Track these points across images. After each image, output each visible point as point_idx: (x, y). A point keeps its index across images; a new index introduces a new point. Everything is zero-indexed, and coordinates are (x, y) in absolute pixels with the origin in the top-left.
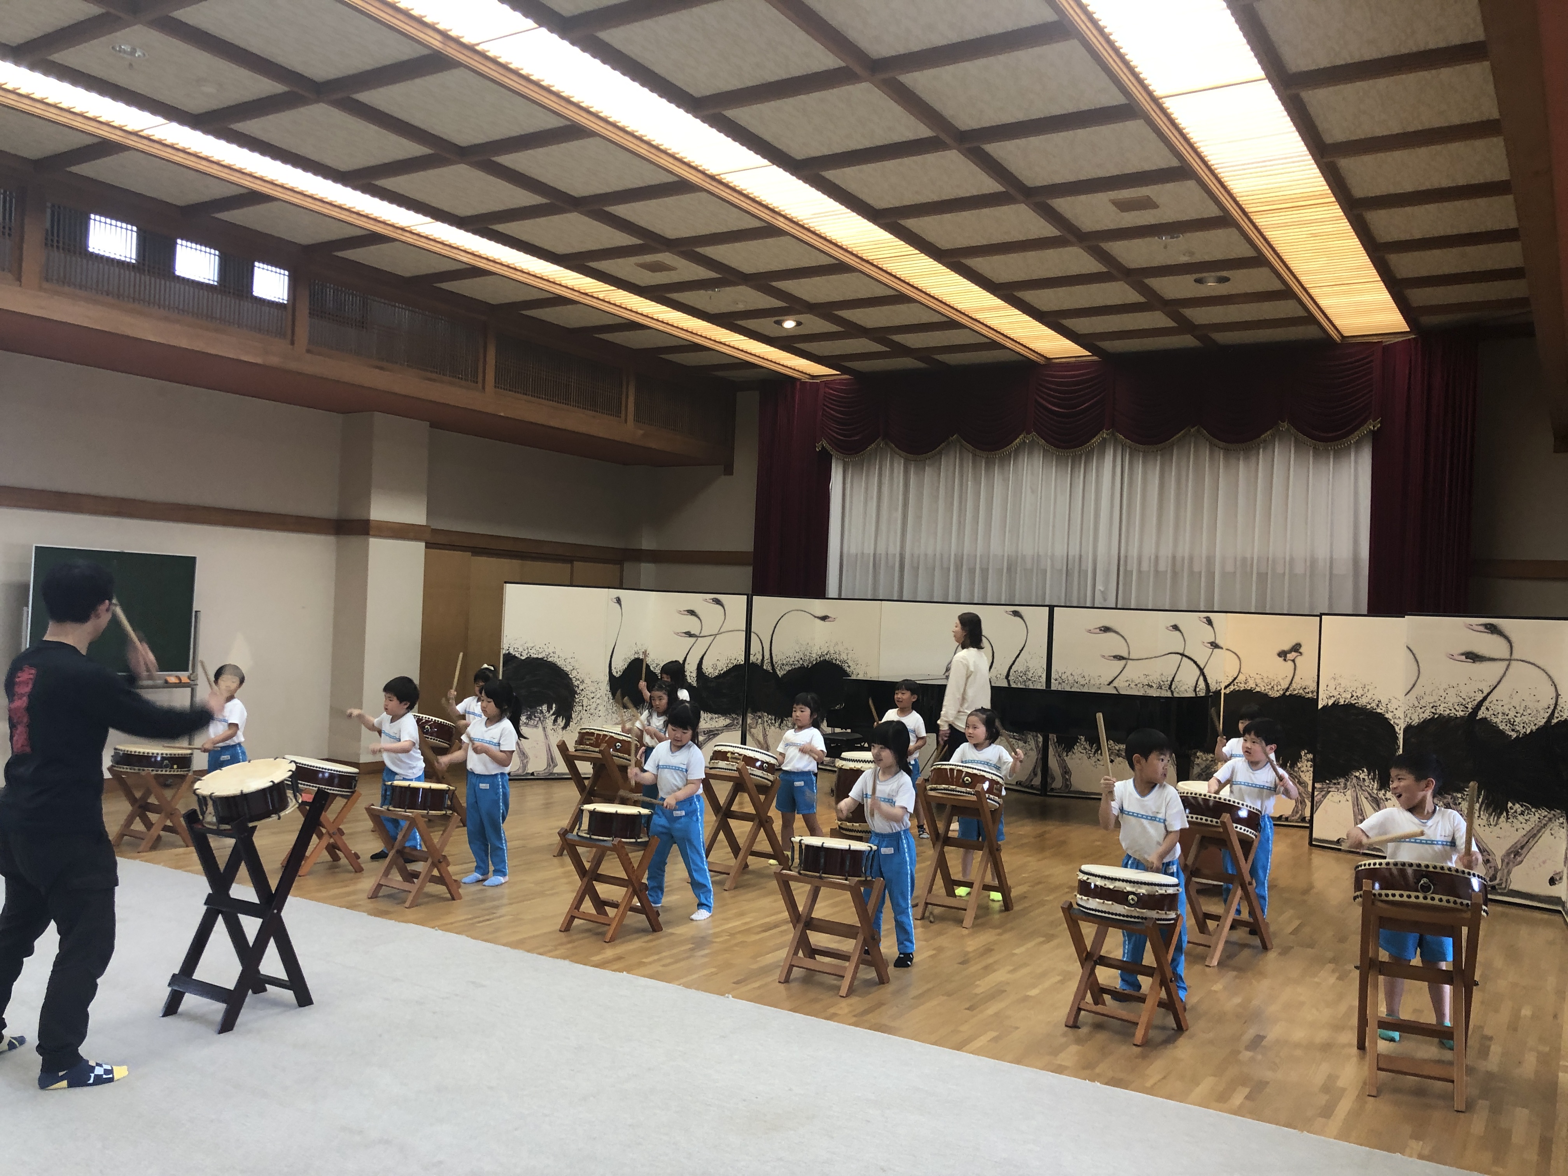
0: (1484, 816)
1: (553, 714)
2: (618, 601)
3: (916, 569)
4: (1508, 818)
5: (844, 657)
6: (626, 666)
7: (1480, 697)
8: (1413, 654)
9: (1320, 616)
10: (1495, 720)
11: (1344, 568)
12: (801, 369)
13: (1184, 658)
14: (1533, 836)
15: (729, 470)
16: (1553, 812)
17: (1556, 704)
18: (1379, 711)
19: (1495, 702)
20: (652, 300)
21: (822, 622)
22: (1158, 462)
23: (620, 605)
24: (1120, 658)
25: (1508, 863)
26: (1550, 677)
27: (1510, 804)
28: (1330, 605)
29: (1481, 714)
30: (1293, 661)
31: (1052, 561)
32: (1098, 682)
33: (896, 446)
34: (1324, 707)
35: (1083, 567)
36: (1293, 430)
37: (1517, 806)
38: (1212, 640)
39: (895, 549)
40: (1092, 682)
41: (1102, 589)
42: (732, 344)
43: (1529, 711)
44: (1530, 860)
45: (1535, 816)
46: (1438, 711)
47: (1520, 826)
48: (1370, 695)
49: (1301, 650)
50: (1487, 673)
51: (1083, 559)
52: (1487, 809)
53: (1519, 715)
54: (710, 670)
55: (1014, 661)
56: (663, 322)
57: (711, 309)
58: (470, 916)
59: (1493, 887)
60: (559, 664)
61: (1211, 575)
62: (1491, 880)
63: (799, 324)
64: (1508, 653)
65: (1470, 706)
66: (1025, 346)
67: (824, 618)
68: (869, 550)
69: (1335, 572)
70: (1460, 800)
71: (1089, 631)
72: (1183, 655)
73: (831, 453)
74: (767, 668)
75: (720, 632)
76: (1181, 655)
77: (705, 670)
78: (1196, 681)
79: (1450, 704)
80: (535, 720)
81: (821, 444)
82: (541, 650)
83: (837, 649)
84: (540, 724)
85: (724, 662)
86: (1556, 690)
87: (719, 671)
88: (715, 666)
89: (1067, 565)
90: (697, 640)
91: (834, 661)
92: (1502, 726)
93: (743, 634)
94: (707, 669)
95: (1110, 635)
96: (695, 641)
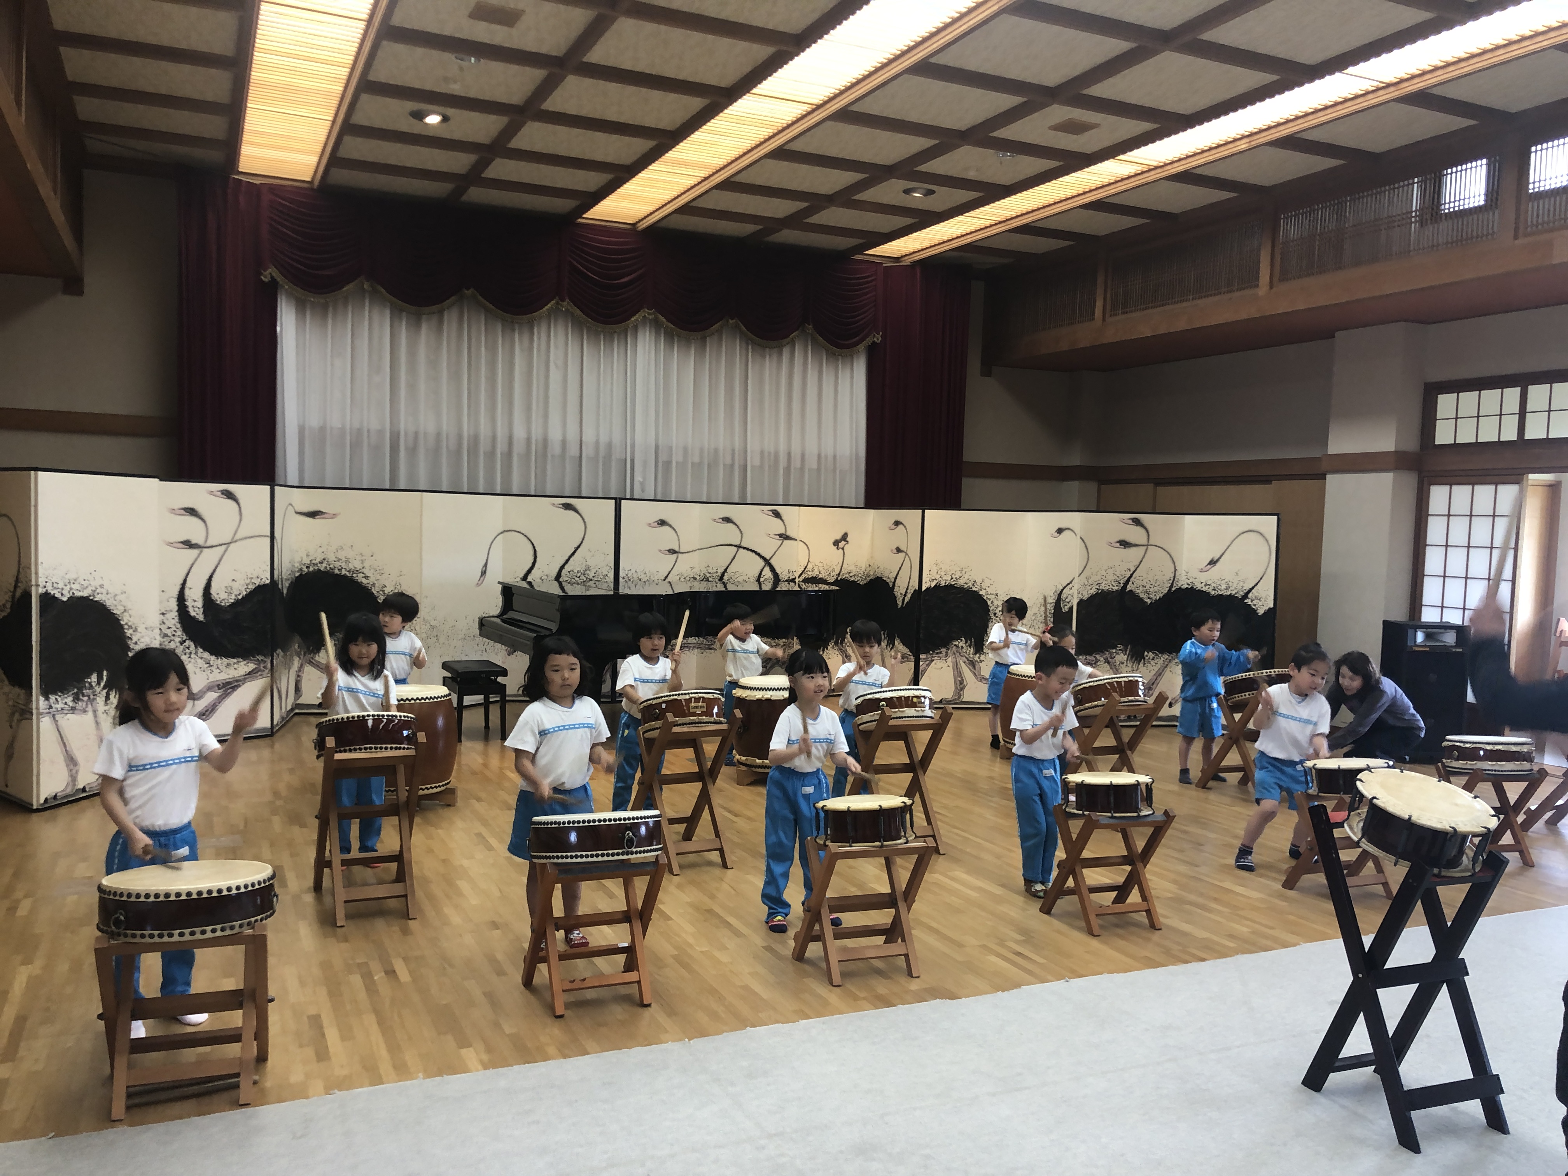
0: (1130, 665)
1: (104, 688)
4: (1144, 664)
7: (1128, 575)
8: (1085, 543)
10: (1138, 591)
11: (846, 463)
13: (741, 550)
14: (1159, 674)
17: (1174, 577)
18: (974, 589)
19: (1137, 578)
24: (672, 552)
26: (1172, 556)
27: (1146, 653)
29: (1129, 588)
32: (656, 578)
34: (927, 589)
36: (816, 334)
37: (1151, 653)
38: (782, 531)
41: (641, 481)
43: (1158, 583)
46: (1101, 588)
47: (1153, 668)
48: (966, 576)
49: (848, 539)
50: (1133, 556)
52: (1131, 657)
53: (1152, 586)
54: (222, 595)
55: (568, 561)
63: (445, 121)
64: (1146, 538)
65: (1122, 582)
67: (314, 514)
71: (649, 525)
72: (739, 547)
73: (283, 287)
74: (280, 586)
75: (235, 539)
76: (736, 546)
77: (216, 596)
78: (760, 573)
79: (1109, 581)
80: (83, 700)
81: (270, 273)
82: (86, 583)
83: (342, 555)
84: (90, 706)
85: (242, 582)
86: (1175, 567)
87: (236, 596)
88: (229, 589)
89: (602, 453)
90: (201, 552)
91: (337, 571)
92: (1142, 596)
93: (268, 540)
94: (218, 594)
95: (666, 528)
96: (199, 554)
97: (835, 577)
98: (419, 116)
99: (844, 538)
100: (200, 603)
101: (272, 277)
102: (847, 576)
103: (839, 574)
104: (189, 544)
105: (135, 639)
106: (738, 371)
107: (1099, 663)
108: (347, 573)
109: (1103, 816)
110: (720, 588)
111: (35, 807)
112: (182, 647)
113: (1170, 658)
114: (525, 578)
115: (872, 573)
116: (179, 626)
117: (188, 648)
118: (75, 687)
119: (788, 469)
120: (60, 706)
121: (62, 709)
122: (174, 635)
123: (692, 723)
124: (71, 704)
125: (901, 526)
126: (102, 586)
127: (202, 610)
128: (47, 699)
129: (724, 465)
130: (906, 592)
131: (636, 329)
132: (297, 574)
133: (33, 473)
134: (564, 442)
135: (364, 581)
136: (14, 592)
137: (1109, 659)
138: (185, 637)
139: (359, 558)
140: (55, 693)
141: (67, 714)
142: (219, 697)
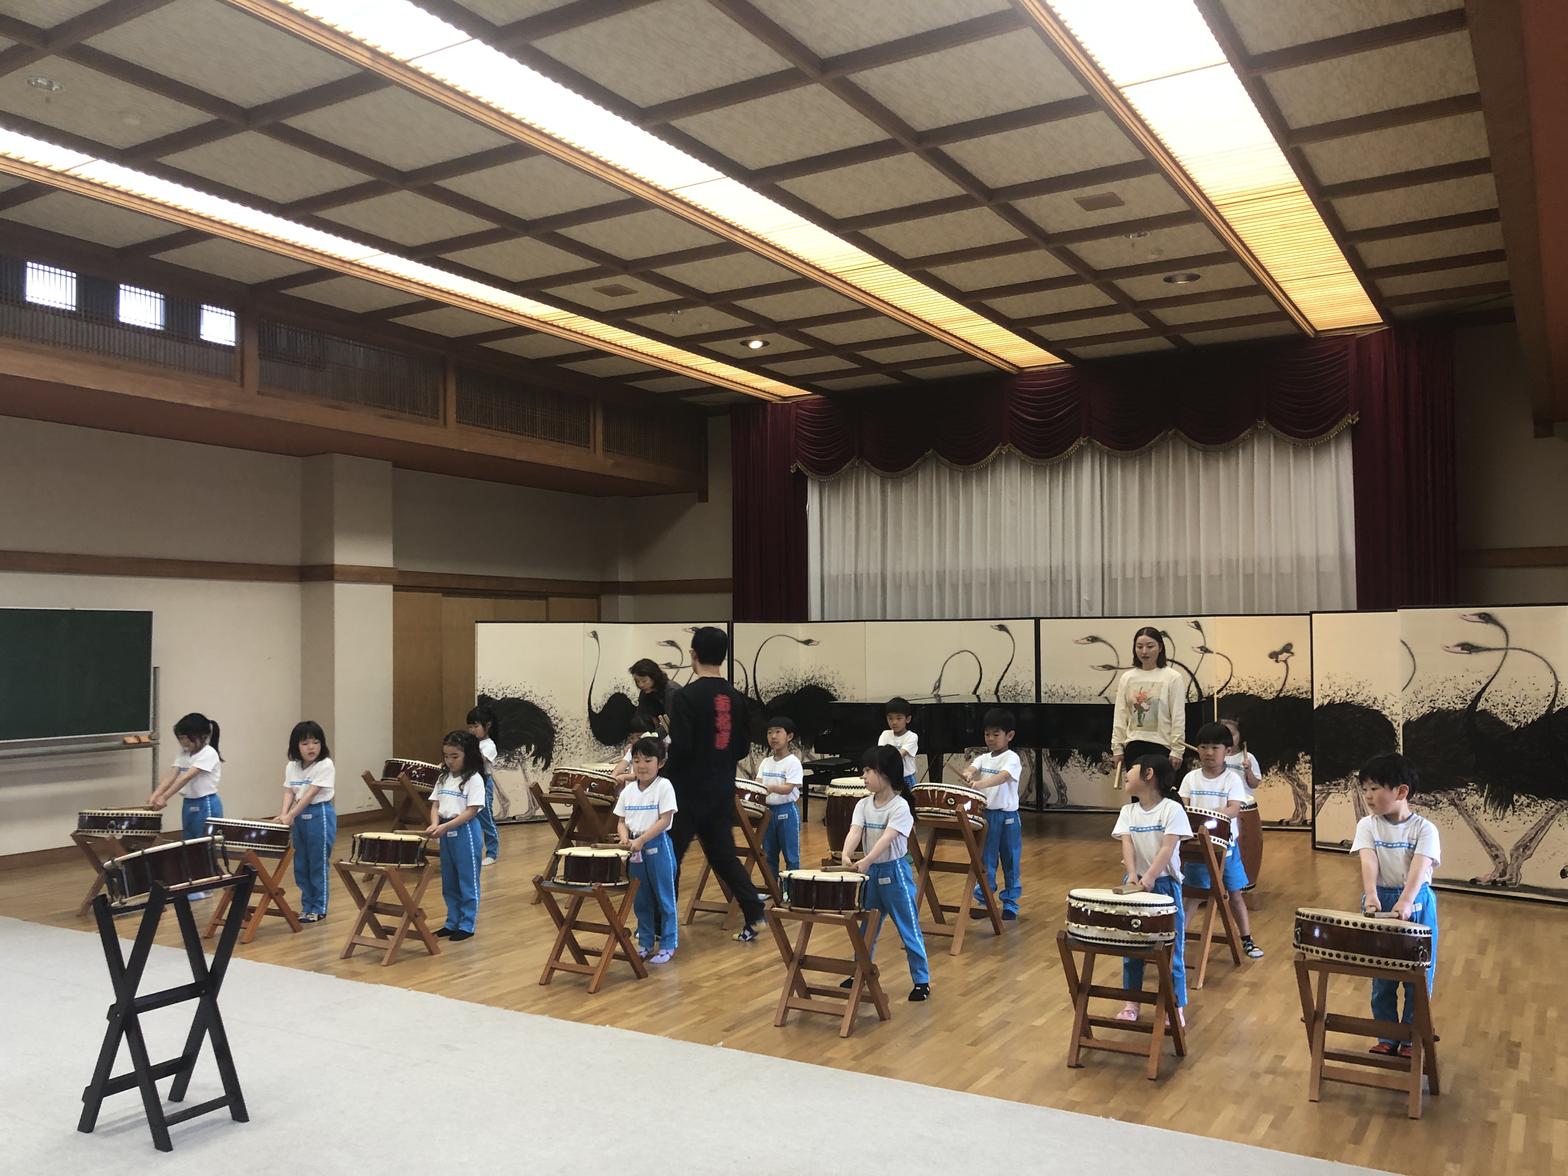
0: (1490, 811)
1: (532, 755)
2: (595, 635)
3: (898, 588)
4: (1514, 811)
5: (829, 680)
6: (606, 701)
7: (1478, 689)
8: (1408, 648)
9: (1311, 614)
10: (1495, 711)
11: (1331, 566)
12: (771, 391)
14: (1541, 828)
15: (703, 497)
16: (1560, 803)
17: (1556, 692)
18: (1375, 708)
19: (1493, 693)
20: (614, 326)
21: (805, 646)
22: (1137, 466)
23: (597, 639)
24: (1109, 668)
25: (1517, 858)
26: (1548, 664)
27: (1515, 797)
28: (1319, 603)
29: (1480, 706)
30: (1285, 661)
31: (1036, 573)
32: (1088, 694)
33: (872, 464)
35: (1068, 578)
36: (1272, 428)
37: (1523, 798)
38: (1202, 644)
39: (875, 569)
40: (1082, 693)
41: (1087, 599)
42: (699, 368)
43: (1529, 700)
44: (1540, 853)
45: (1543, 808)
46: (1436, 705)
47: (1527, 818)
48: (1365, 692)
49: (1293, 650)
50: (1483, 664)
51: (1067, 568)
52: (1492, 802)
53: (1519, 705)
55: (1003, 676)
56: (626, 348)
57: (676, 333)
58: (445, 973)
59: (1504, 883)
60: (536, 703)
61: (1197, 578)
62: (1501, 876)
63: (765, 344)
64: (1505, 642)
65: (1469, 698)
66: (996, 357)
67: (808, 642)
68: (849, 570)
69: (1321, 570)
70: (1464, 795)
71: (1077, 642)
73: (810, 478)
79: (1448, 697)
81: (796, 466)
82: (519, 690)
86: (1556, 678)
90: (679, 671)
91: (819, 685)
92: (1502, 718)
95: (1098, 644)
96: (677, 673)
97: (1275, 694)
98: (746, 344)
99: (1287, 649)
101: (798, 468)
102: (1295, 692)
103: (1281, 690)
107: (1441, 805)
108: (826, 687)
113: (1557, 807)
114: (975, 692)
133: (477, 624)
137: (1457, 802)
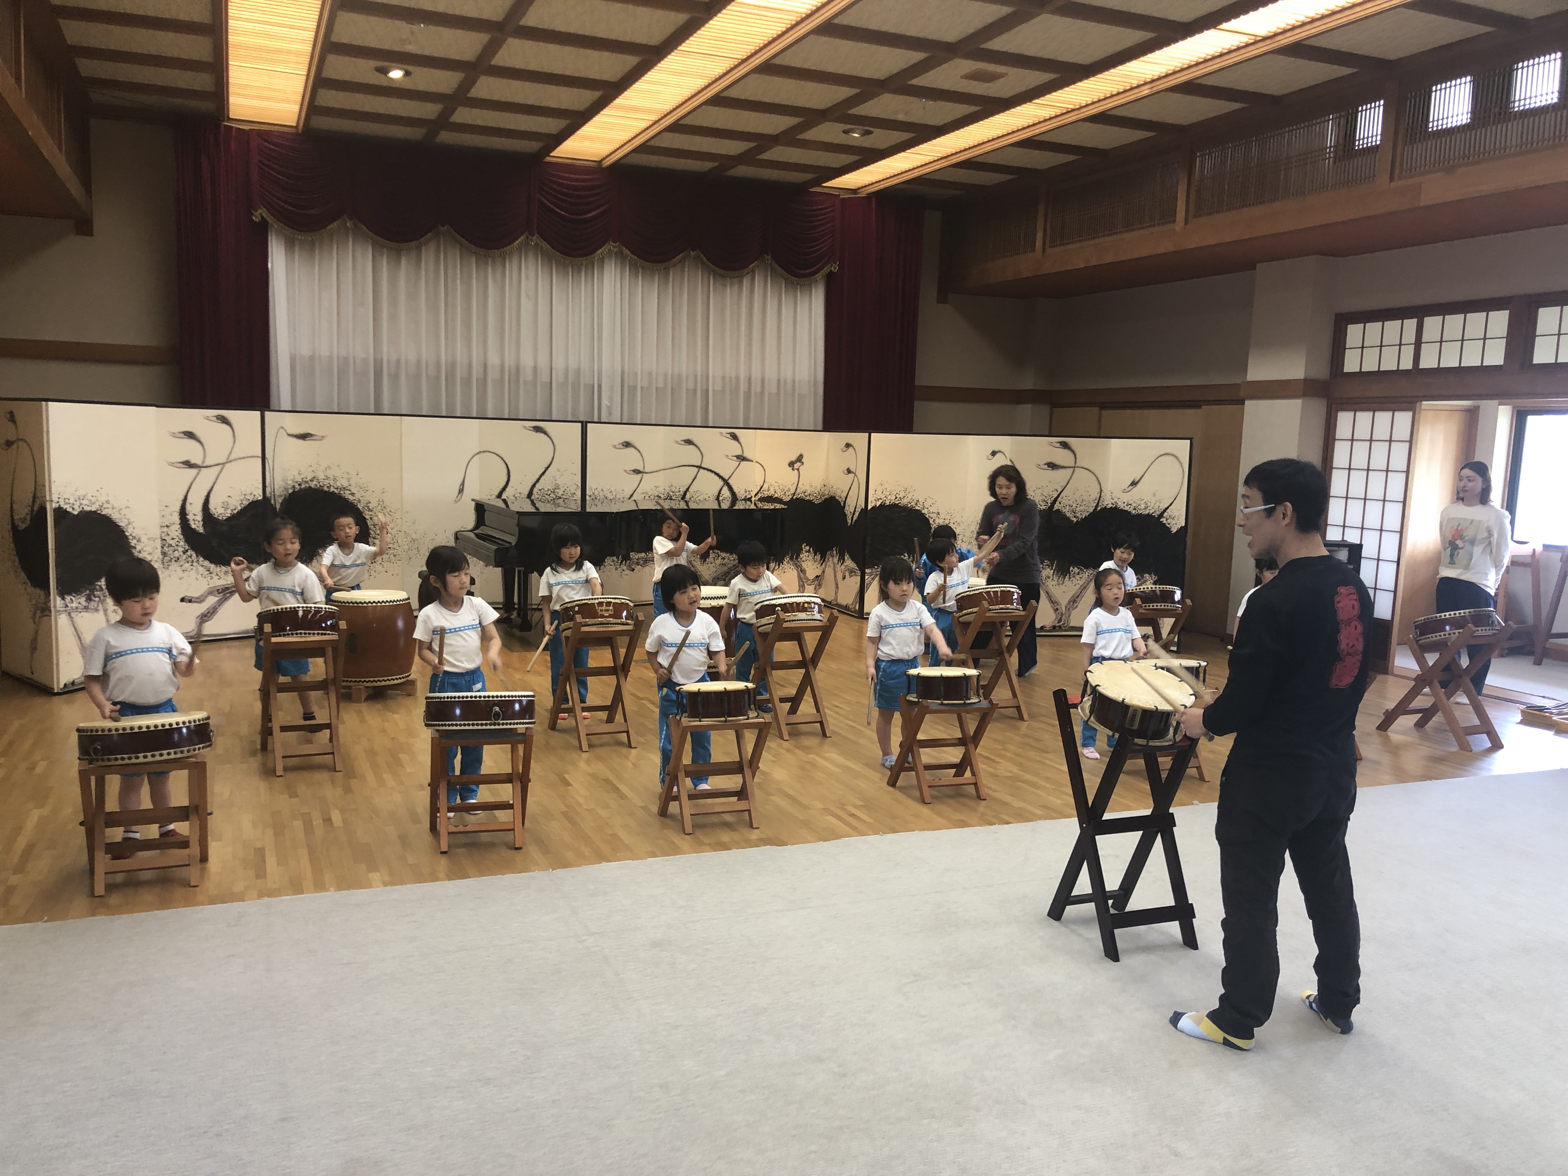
0: (1057, 579)
4: (1070, 578)
5: (342, 483)
7: (1055, 495)
10: (1064, 510)
11: (804, 387)
13: (702, 471)
15: (84, 227)
17: (1100, 497)
18: (917, 508)
19: (1064, 498)
21: (300, 441)
24: (636, 472)
25: (1067, 608)
26: (1098, 478)
27: (1072, 569)
29: (1056, 507)
32: (622, 497)
33: (369, 228)
34: (873, 508)
36: (774, 264)
37: (1076, 569)
38: (740, 453)
39: (364, 352)
40: (618, 496)
41: (608, 406)
43: (1084, 503)
47: (1077, 582)
48: (910, 496)
49: (803, 460)
50: (1061, 477)
52: (1058, 572)
53: (1078, 506)
54: (219, 510)
55: (538, 479)
62: (1058, 622)
63: (405, 75)
64: (1074, 462)
65: (1049, 502)
67: (304, 437)
68: (328, 351)
72: (700, 467)
73: (272, 226)
74: (273, 502)
75: (229, 460)
76: (697, 467)
77: (214, 511)
78: (720, 493)
80: (95, 601)
81: (260, 214)
82: (93, 499)
83: (330, 474)
84: (100, 605)
85: (238, 498)
86: (1100, 487)
87: (232, 510)
88: (226, 504)
89: (571, 379)
90: (200, 471)
91: (326, 489)
92: (1068, 514)
93: (260, 461)
94: (215, 509)
95: (630, 450)
96: (198, 474)
97: (791, 497)
98: (384, 71)
99: (800, 459)
100: (199, 517)
101: (262, 217)
102: (802, 495)
103: (795, 493)
104: (188, 464)
105: (138, 548)
106: (699, 302)
108: (335, 491)
109: (934, 703)
110: (683, 506)
111: (56, 691)
112: (184, 557)
114: (499, 496)
115: (826, 492)
116: (182, 537)
117: (191, 557)
118: (87, 589)
119: (748, 395)
120: (74, 605)
121: (77, 608)
122: (177, 545)
123: (601, 624)
124: (85, 604)
125: (851, 449)
126: (108, 502)
127: (202, 523)
128: (63, 599)
129: (687, 390)
130: (855, 511)
131: (602, 261)
132: (290, 491)
133: (44, 403)
134: (535, 369)
135: (351, 498)
136: (32, 506)
138: (187, 547)
139: (345, 476)
140: (69, 594)
141: (80, 612)
142: (221, 599)
